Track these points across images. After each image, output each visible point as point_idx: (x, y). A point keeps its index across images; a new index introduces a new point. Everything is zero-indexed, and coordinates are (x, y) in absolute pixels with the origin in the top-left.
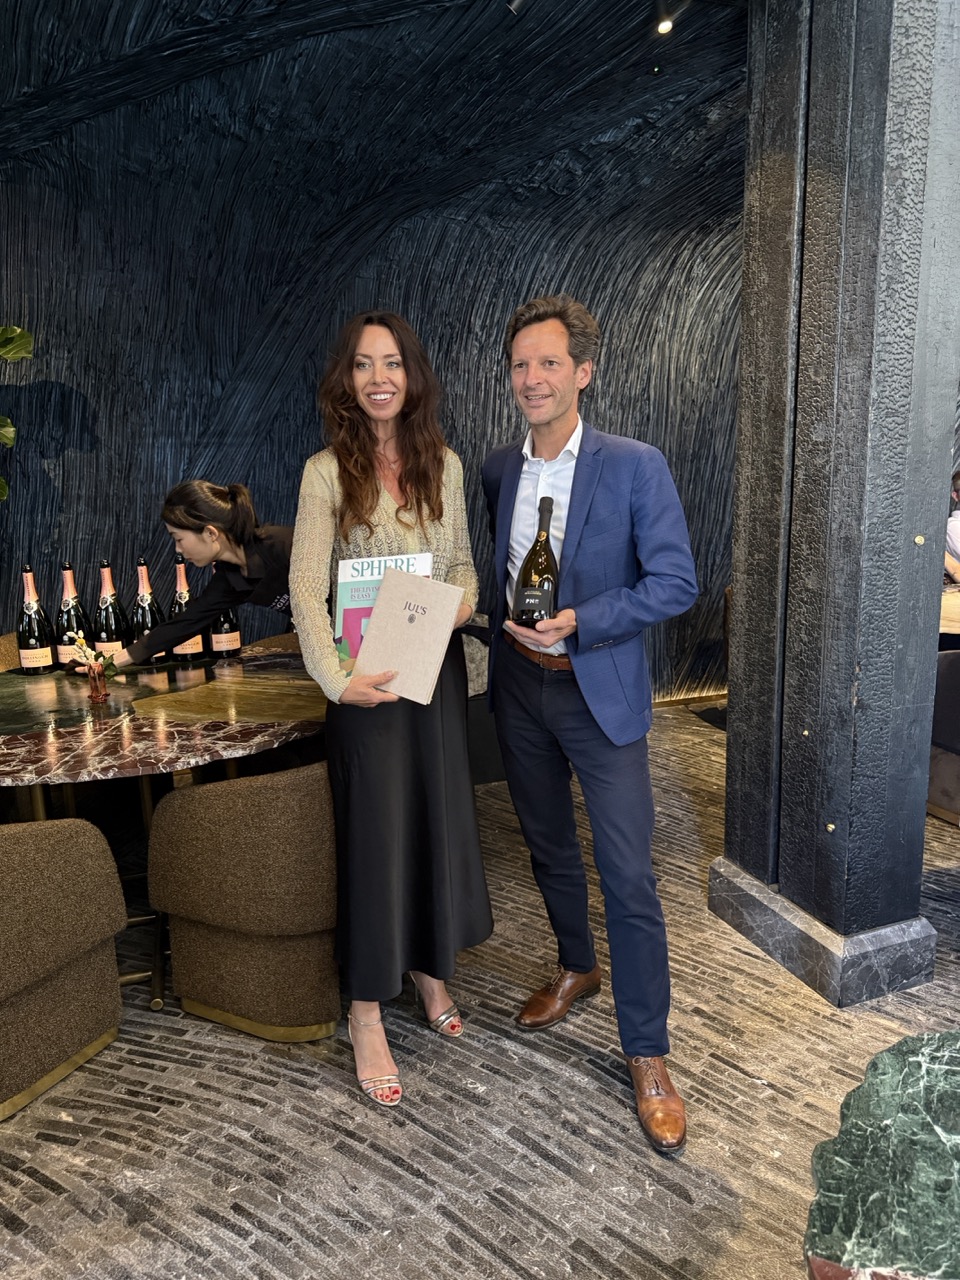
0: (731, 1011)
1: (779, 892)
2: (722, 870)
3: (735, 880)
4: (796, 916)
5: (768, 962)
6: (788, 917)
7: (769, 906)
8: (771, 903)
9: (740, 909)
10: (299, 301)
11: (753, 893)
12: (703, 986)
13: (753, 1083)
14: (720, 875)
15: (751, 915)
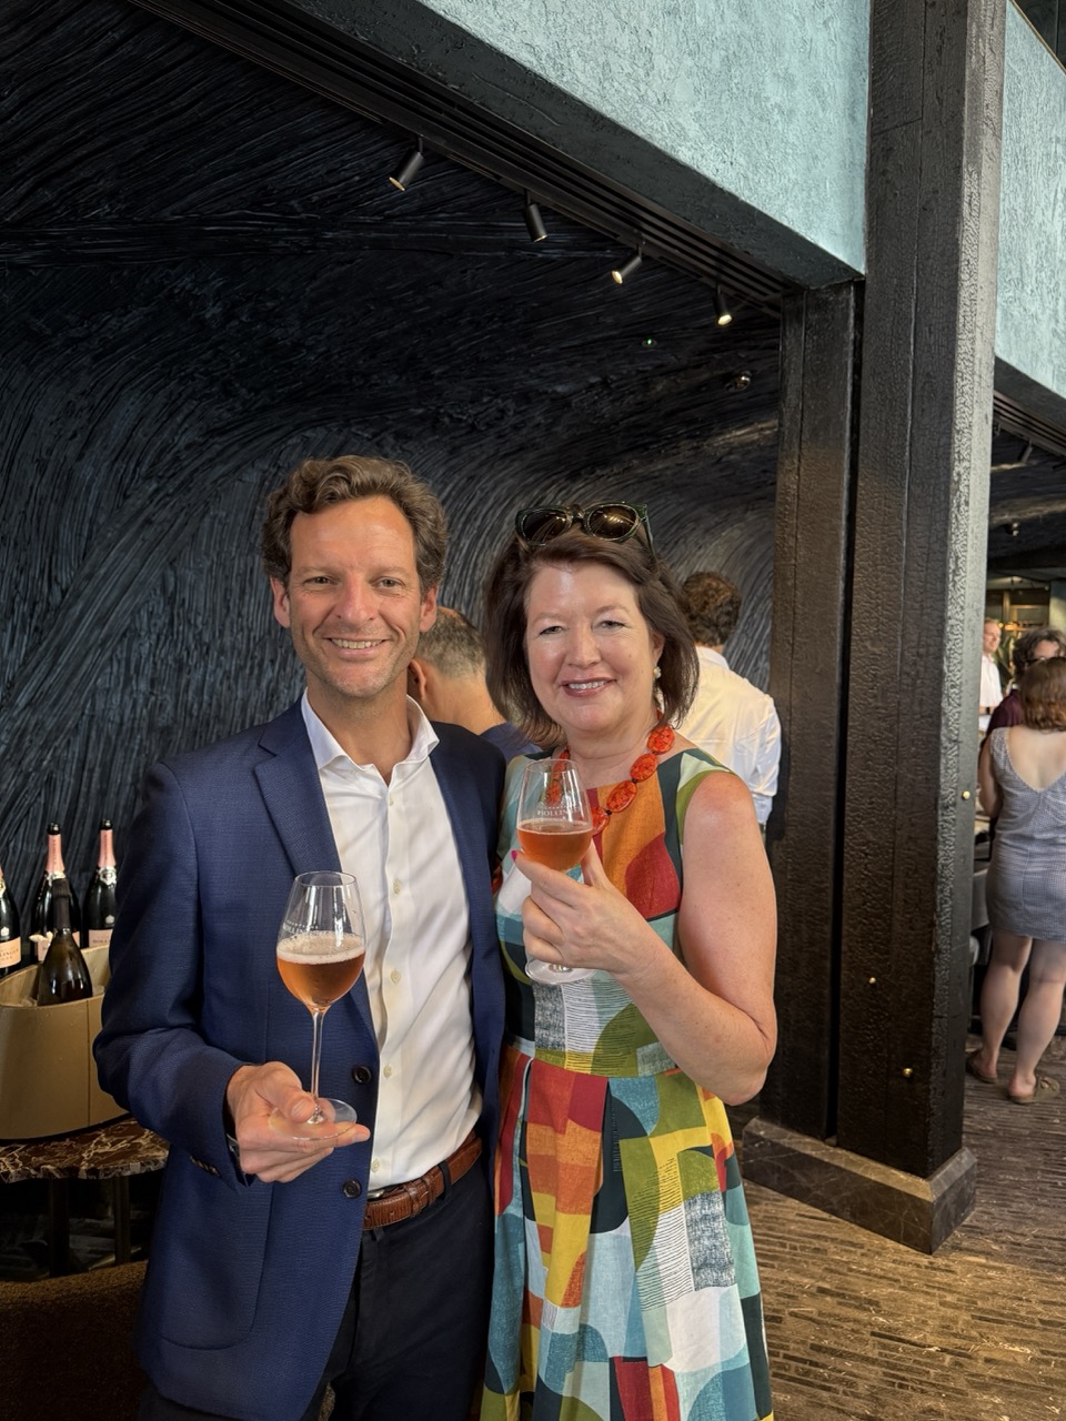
0: (849, 1283)
1: (838, 1145)
2: (762, 1133)
3: (782, 1141)
4: (867, 1168)
5: (837, 1222)
6: (859, 1171)
7: (832, 1162)
8: (833, 1159)
9: (791, 1171)
10: (168, 499)
11: (808, 1152)
12: (806, 1262)
13: (929, 1353)
14: (759, 1139)
15: (805, 1175)
